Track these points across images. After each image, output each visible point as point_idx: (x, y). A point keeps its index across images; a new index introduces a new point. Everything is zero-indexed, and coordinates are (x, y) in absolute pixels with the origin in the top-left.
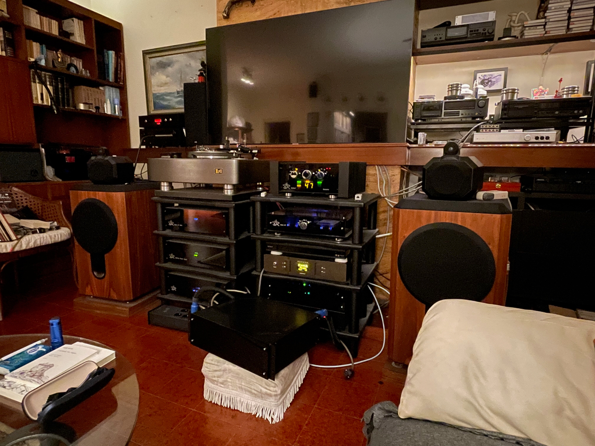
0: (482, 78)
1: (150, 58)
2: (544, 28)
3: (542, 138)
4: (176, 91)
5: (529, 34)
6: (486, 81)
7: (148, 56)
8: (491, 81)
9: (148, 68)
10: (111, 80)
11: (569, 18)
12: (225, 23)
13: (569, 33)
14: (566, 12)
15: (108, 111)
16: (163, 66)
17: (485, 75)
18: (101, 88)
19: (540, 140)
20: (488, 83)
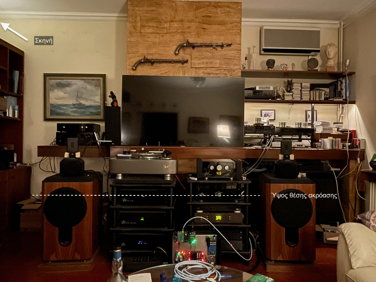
0: (265, 113)
1: (50, 79)
2: (292, 97)
3: (300, 146)
4: (72, 104)
5: (287, 98)
6: (266, 115)
7: (48, 78)
8: (268, 115)
9: (47, 85)
10: (15, 93)
11: (301, 94)
12: (133, 73)
13: (302, 100)
14: (300, 91)
15: (10, 114)
16: (61, 86)
17: (266, 112)
18: (5, 97)
20: (267, 116)
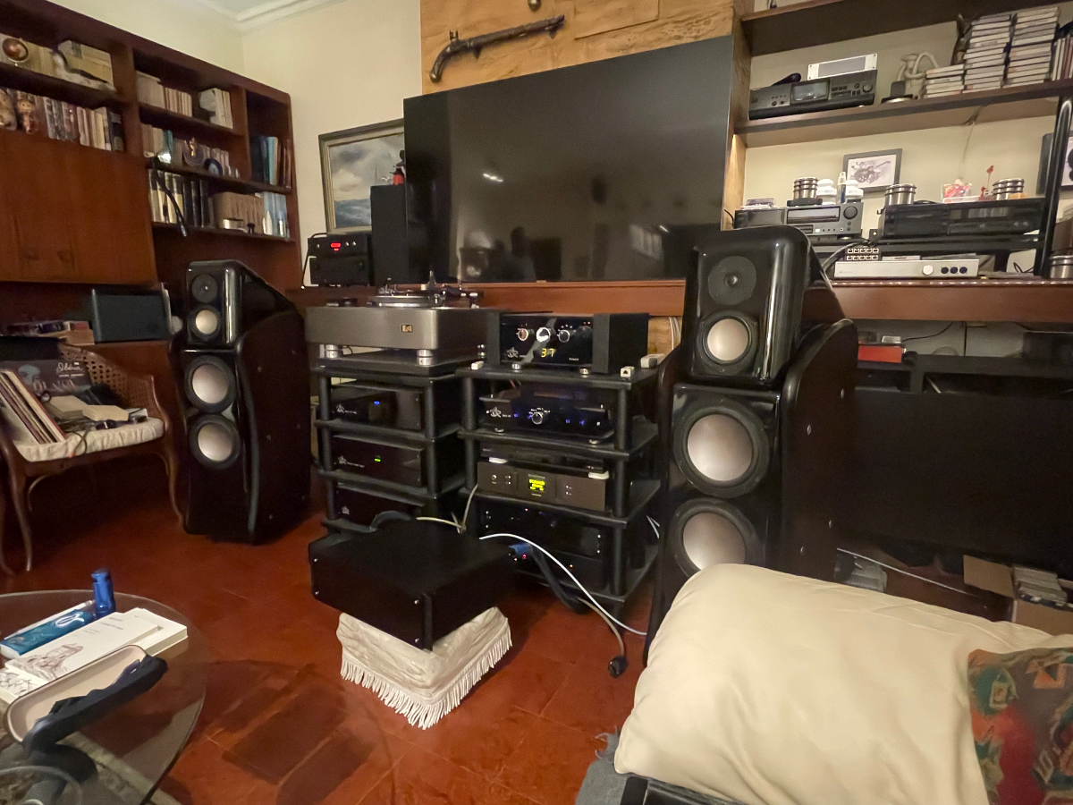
0: (857, 167)
1: (330, 146)
2: (963, 80)
3: (955, 270)
5: (936, 90)
6: (865, 173)
7: (327, 143)
8: (873, 172)
9: (328, 160)
10: (271, 183)
11: (1007, 62)
12: (435, 89)
13: (1005, 87)
14: (1002, 50)
15: (268, 229)
16: (349, 159)
17: (863, 163)
18: (257, 195)
19: (949, 274)
20: (867, 176)
